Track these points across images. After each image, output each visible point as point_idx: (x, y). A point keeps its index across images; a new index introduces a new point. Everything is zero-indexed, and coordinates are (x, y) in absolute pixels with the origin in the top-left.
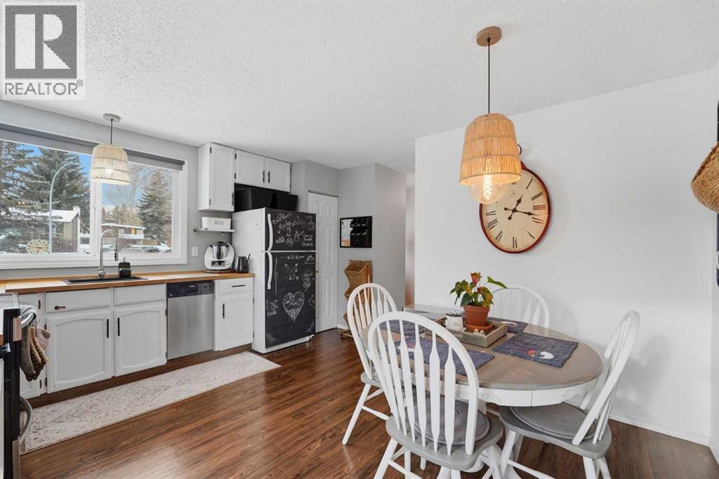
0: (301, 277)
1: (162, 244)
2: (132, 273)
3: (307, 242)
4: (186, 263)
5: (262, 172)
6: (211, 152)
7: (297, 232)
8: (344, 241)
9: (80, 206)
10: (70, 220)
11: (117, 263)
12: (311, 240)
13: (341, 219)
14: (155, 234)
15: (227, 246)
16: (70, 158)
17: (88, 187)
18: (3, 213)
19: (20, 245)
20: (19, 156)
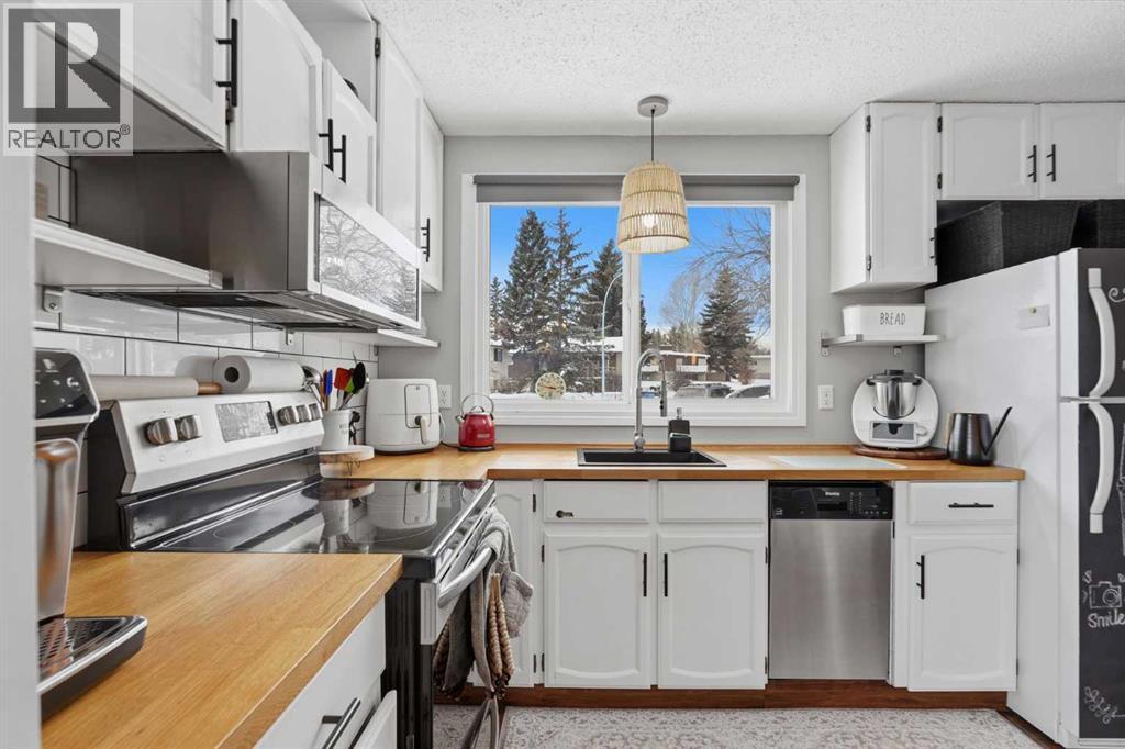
1: (732, 380)
4: (804, 424)
6: (868, 128)
14: (722, 364)
15: (917, 383)
18: (563, 345)
19: (577, 383)
20: (576, 275)
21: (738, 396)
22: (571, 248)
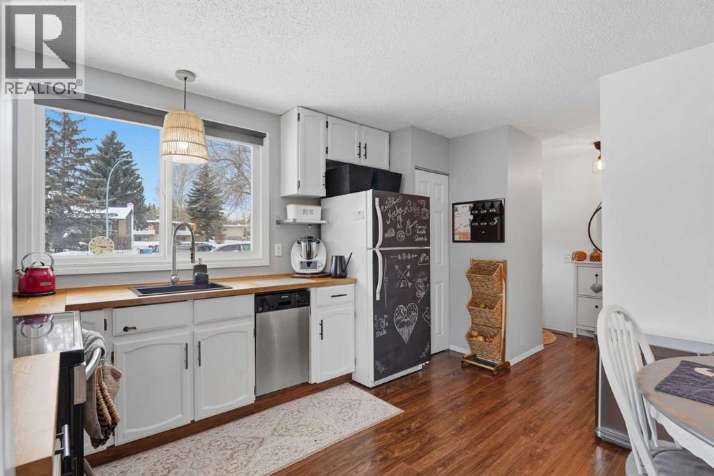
0: (414, 283)
1: (210, 240)
2: (210, 278)
3: (420, 236)
4: (268, 264)
5: (357, 145)
6: (299, 118)
7: (408, 223)
8: (459, 234)
9: (133, 202)
10: (124, 217)
11: (191, 266)
12: (425, 232)
13: (454, 205)
14: (203, 230)
15: (318, 243)
16: (125, 155)
17: (140, 183)
18: (66, 212)
19: (81, 243)
20: (80, 155)
21: (218, 250)
22: (75, 132)
